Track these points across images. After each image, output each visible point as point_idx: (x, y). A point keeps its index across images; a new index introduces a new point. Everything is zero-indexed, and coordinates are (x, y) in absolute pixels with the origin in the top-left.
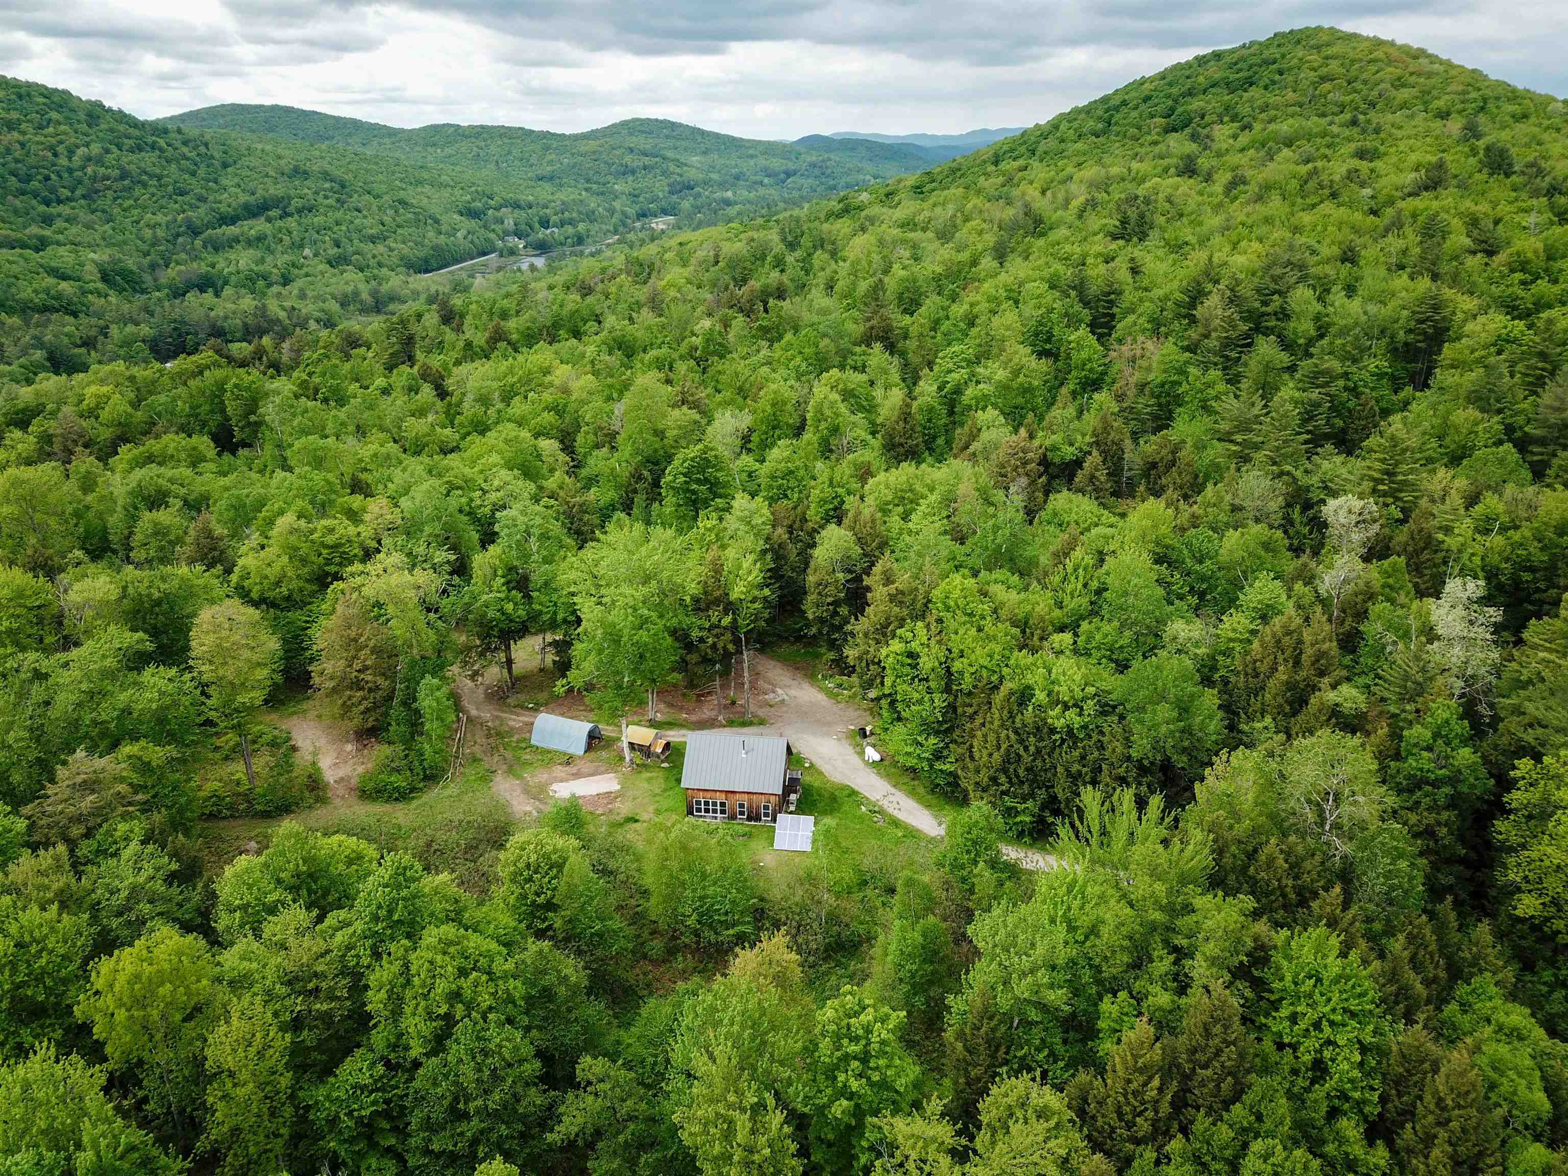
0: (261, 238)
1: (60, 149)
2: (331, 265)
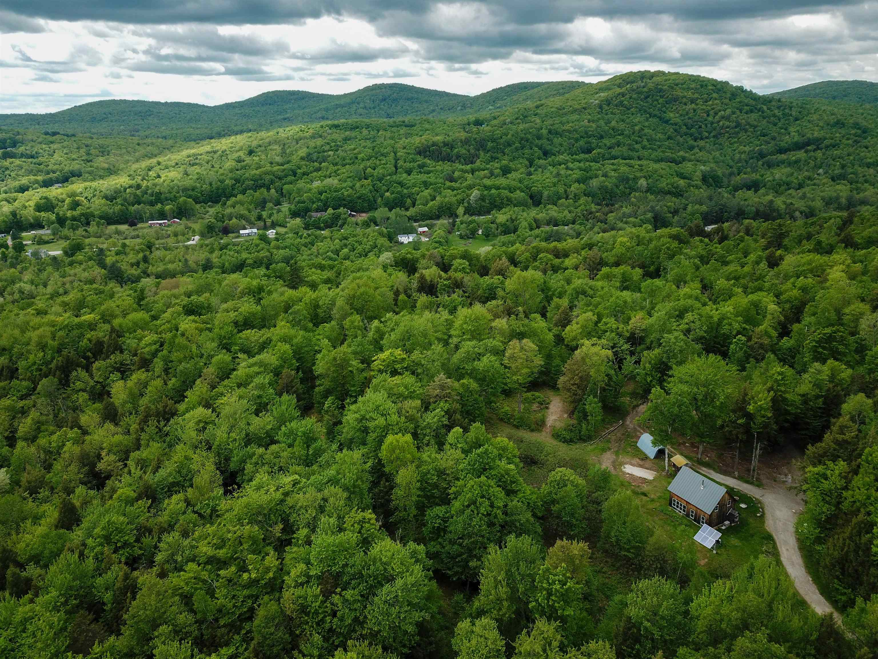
0: (797, 162)
1: (711, 112)
2: (833, 179)
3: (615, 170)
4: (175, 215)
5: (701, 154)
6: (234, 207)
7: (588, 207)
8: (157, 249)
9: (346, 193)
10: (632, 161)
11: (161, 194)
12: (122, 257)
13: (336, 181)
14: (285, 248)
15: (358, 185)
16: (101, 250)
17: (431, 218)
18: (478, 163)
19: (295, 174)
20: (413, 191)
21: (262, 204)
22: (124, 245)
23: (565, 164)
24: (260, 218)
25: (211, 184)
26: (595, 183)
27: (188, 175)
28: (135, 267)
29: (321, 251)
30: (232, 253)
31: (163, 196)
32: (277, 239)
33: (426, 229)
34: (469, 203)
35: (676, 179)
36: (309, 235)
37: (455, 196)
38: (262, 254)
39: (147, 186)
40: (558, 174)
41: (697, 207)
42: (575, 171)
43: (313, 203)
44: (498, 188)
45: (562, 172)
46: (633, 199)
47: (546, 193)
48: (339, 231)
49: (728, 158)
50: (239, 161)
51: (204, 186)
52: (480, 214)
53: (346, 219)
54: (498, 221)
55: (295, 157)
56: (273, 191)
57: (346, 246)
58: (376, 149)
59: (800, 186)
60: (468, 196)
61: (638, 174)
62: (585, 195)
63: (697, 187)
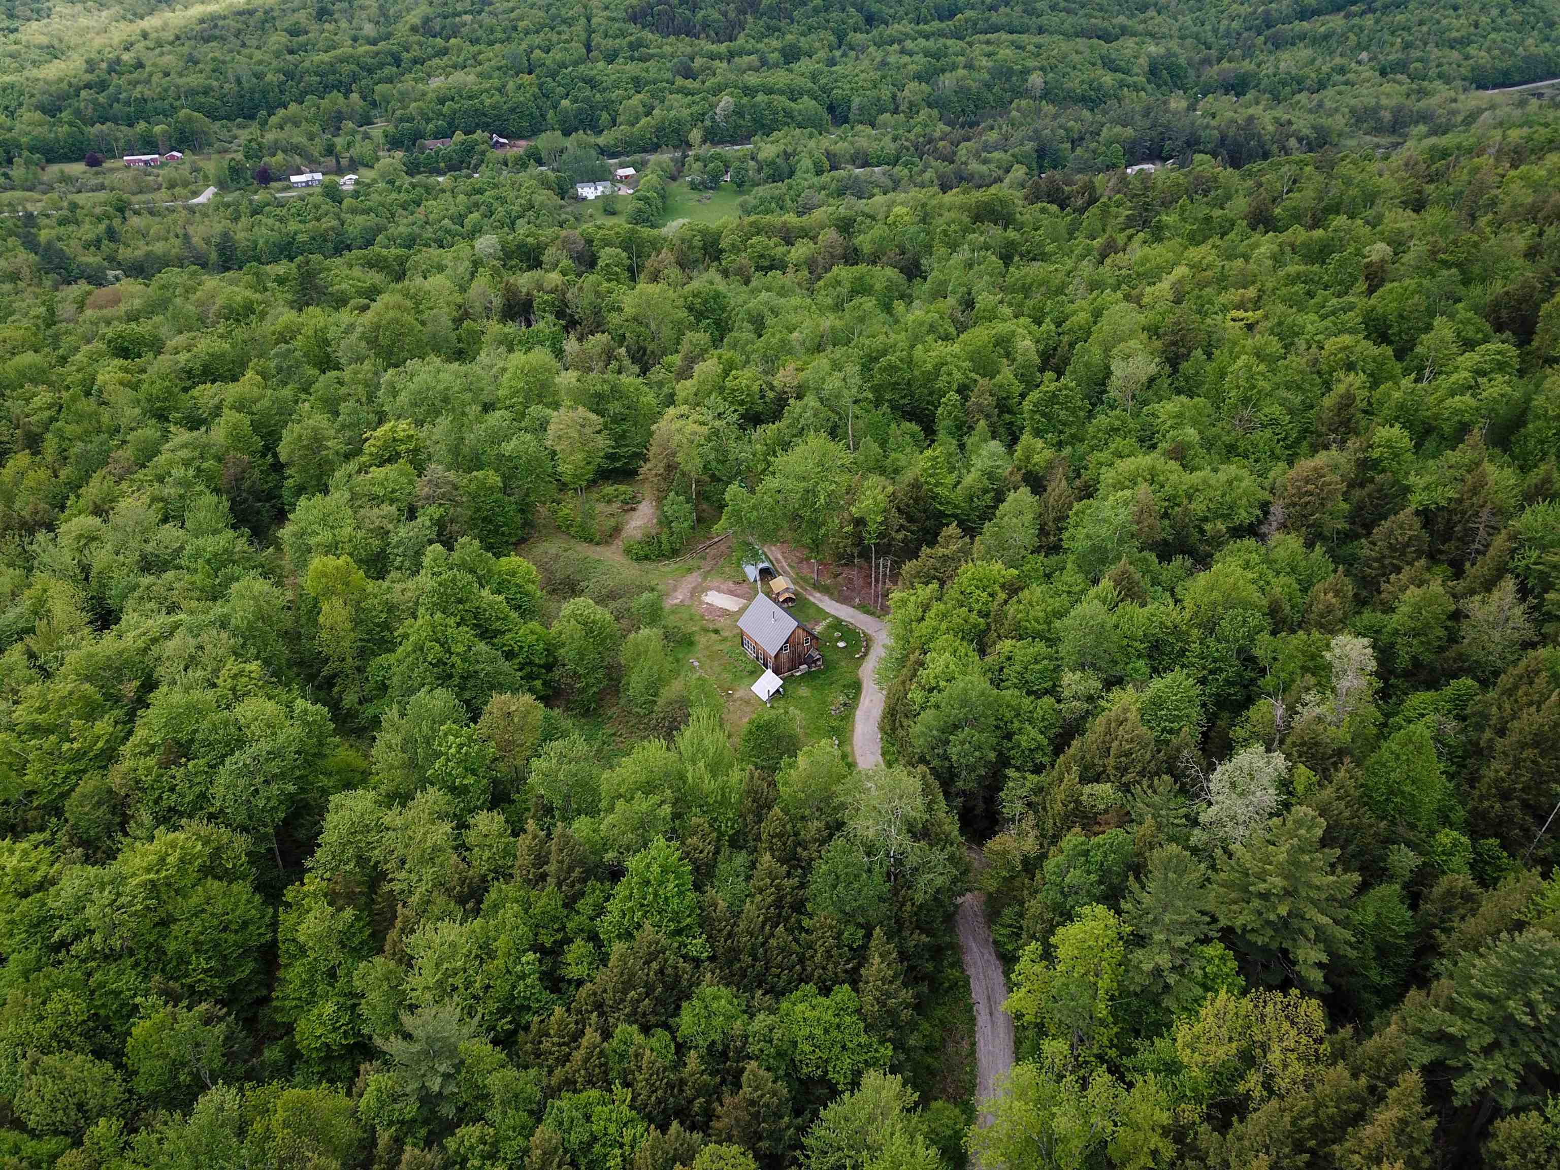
2: (1383, 73)
3: (989, 55)
4: (174, 143)
5: (1158, 19)
6: (282, 128)
7: (928, 130)
8: (137, 213)
9: (488, 102)
10: (1024, 37)
11: (145, 101)
12: (72, 228)
13: (471, 78)
14: (367, 212)
15: (511, 86)
16: (29, 216)
17: (645, 150)
18: (741, 41)
19: (397, 62)
20: (613, 96)
21: (335, 122)
22: (74, 206)
23: (900, 42)
24: (330, 150)
25: (239, 81)
26: (947, 81)
27: (196, 63)
28: (92, 249)
29: (431, 217)
30: (270, 221)
31: (149, 105)
32: (356, 194)
33: (630, 171)
34: (713, 119)
35: (1100, 72)
36: (414, 186)
37: (689, 106)
38: (329, 222)
39: (119, 87)
40: (884, 63)
41: (1118, 129)
42: (916, 58)
43: (428, 120)
44: (769, 91)
45: (892, 59)
46: (1014, 113)
47: (856, 101)
48: (469, 177)
49: (1208, 27)
50: (294, 32)
51: (226, 86)
52: (733, 142)
53: (483, 153)
54: (761, 156)
55: (400, 26)
56: (355, 96)
57: (477, 205)
58: (553, 10)
59: (1321, 85)
60: (713, 106)
61: (1031, 63)
62: (930, 106)
63: (1137, 88)
